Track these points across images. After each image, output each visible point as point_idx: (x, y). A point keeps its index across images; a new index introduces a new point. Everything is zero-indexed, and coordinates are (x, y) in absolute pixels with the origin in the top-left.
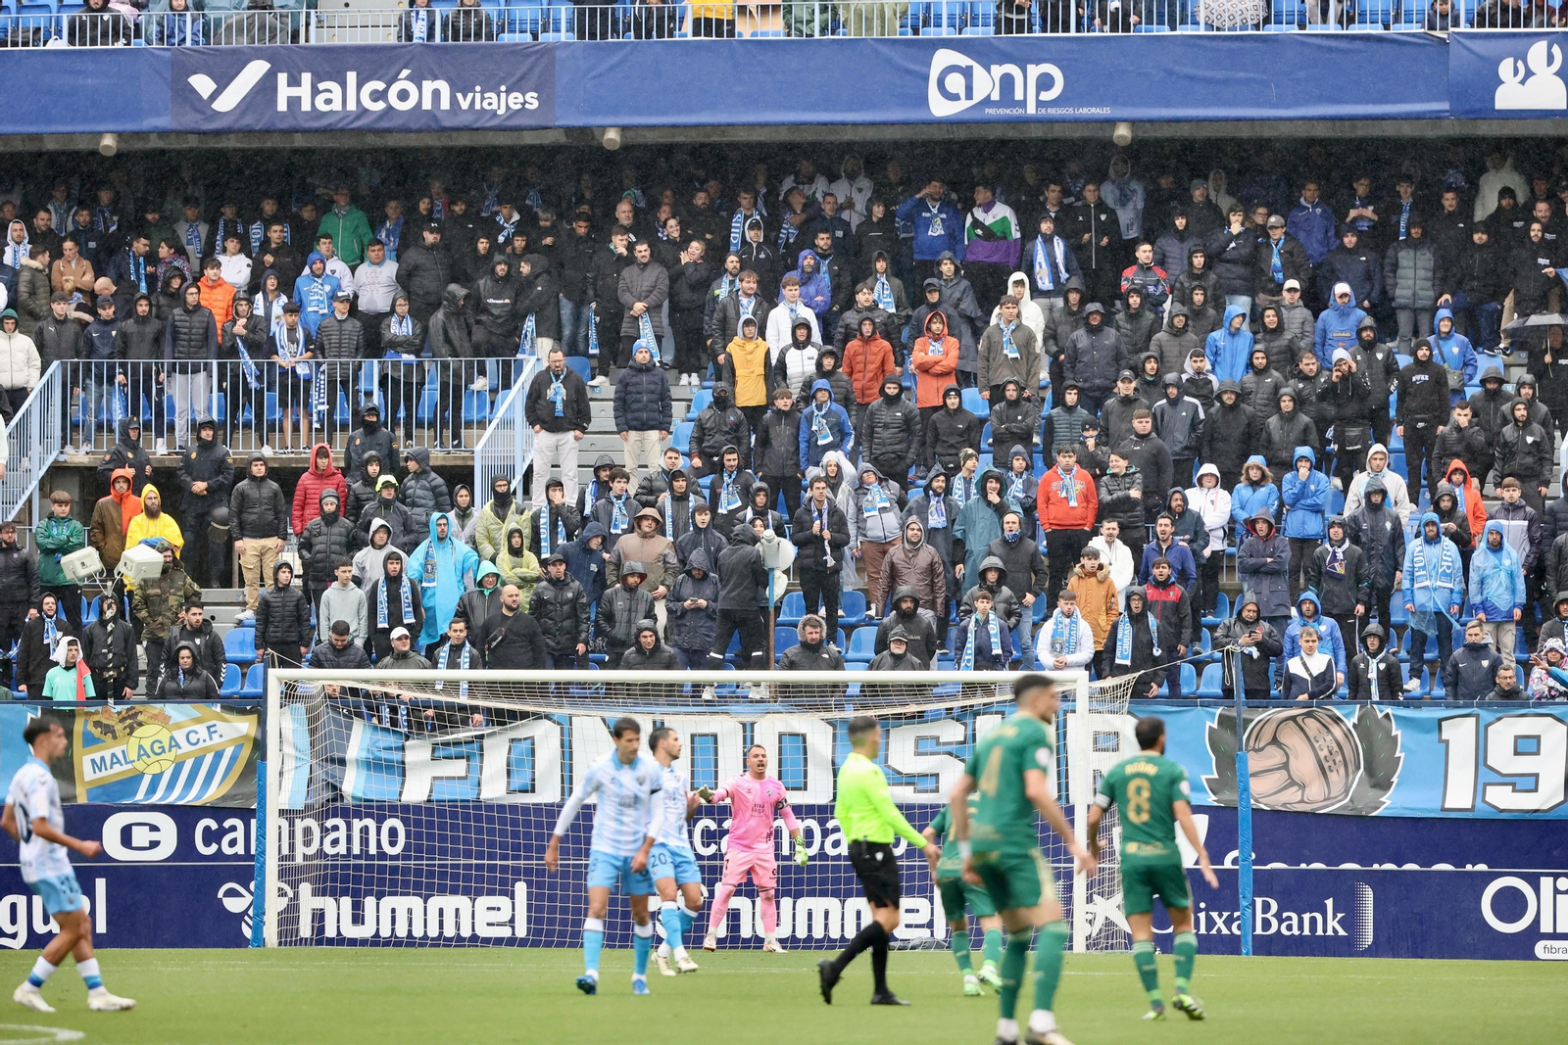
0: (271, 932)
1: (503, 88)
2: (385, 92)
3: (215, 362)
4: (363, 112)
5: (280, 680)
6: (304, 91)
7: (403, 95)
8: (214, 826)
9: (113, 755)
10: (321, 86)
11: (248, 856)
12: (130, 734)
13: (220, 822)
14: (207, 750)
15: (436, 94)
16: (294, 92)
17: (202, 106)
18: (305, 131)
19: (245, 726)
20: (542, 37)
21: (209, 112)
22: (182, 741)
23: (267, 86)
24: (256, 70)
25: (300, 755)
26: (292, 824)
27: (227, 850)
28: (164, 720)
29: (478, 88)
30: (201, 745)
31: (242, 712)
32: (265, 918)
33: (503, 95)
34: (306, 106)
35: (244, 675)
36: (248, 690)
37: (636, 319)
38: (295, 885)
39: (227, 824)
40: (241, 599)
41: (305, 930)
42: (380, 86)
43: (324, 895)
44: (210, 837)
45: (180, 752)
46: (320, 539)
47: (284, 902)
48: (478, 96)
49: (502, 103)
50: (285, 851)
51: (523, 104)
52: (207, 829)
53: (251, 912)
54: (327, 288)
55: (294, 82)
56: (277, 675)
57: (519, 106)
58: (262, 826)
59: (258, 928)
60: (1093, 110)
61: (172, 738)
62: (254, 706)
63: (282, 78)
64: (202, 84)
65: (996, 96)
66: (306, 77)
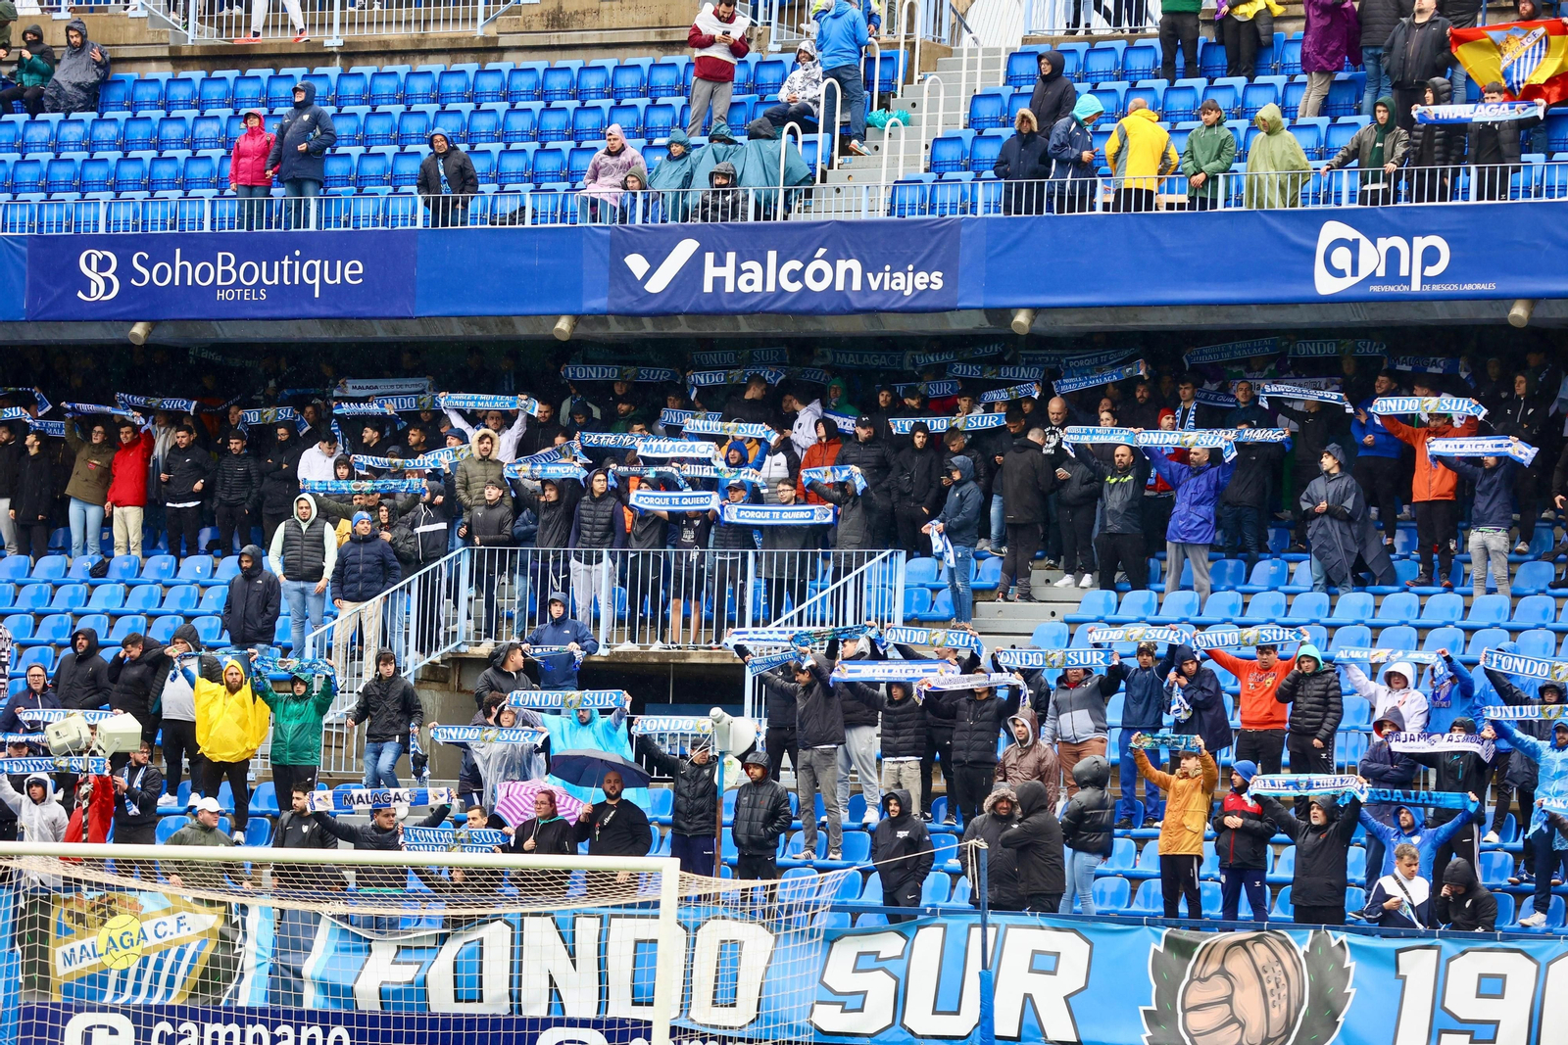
1: (911, 267)
2: (803, 270)
4: (781, 292)
6: (728, 272)
7: (819, 275)
10: (745, 266)
15: (849, 273)
16: (720, 272)
17: (636, 286)
21: (643, 294)
23: (695, 265)
24: (687, 248)
29: (888, 268)
33: (910, 275)
34: (729, 288)
42: (797, 265)
48: (887, 275)
49: (908, 283)
51: (929, 284)
55: (720, 262)
57: (925, 287)
60: (1478, 287)
63: (710, 257)
64: (637, 264)
65: (1381, 272)
66: (731, 257)
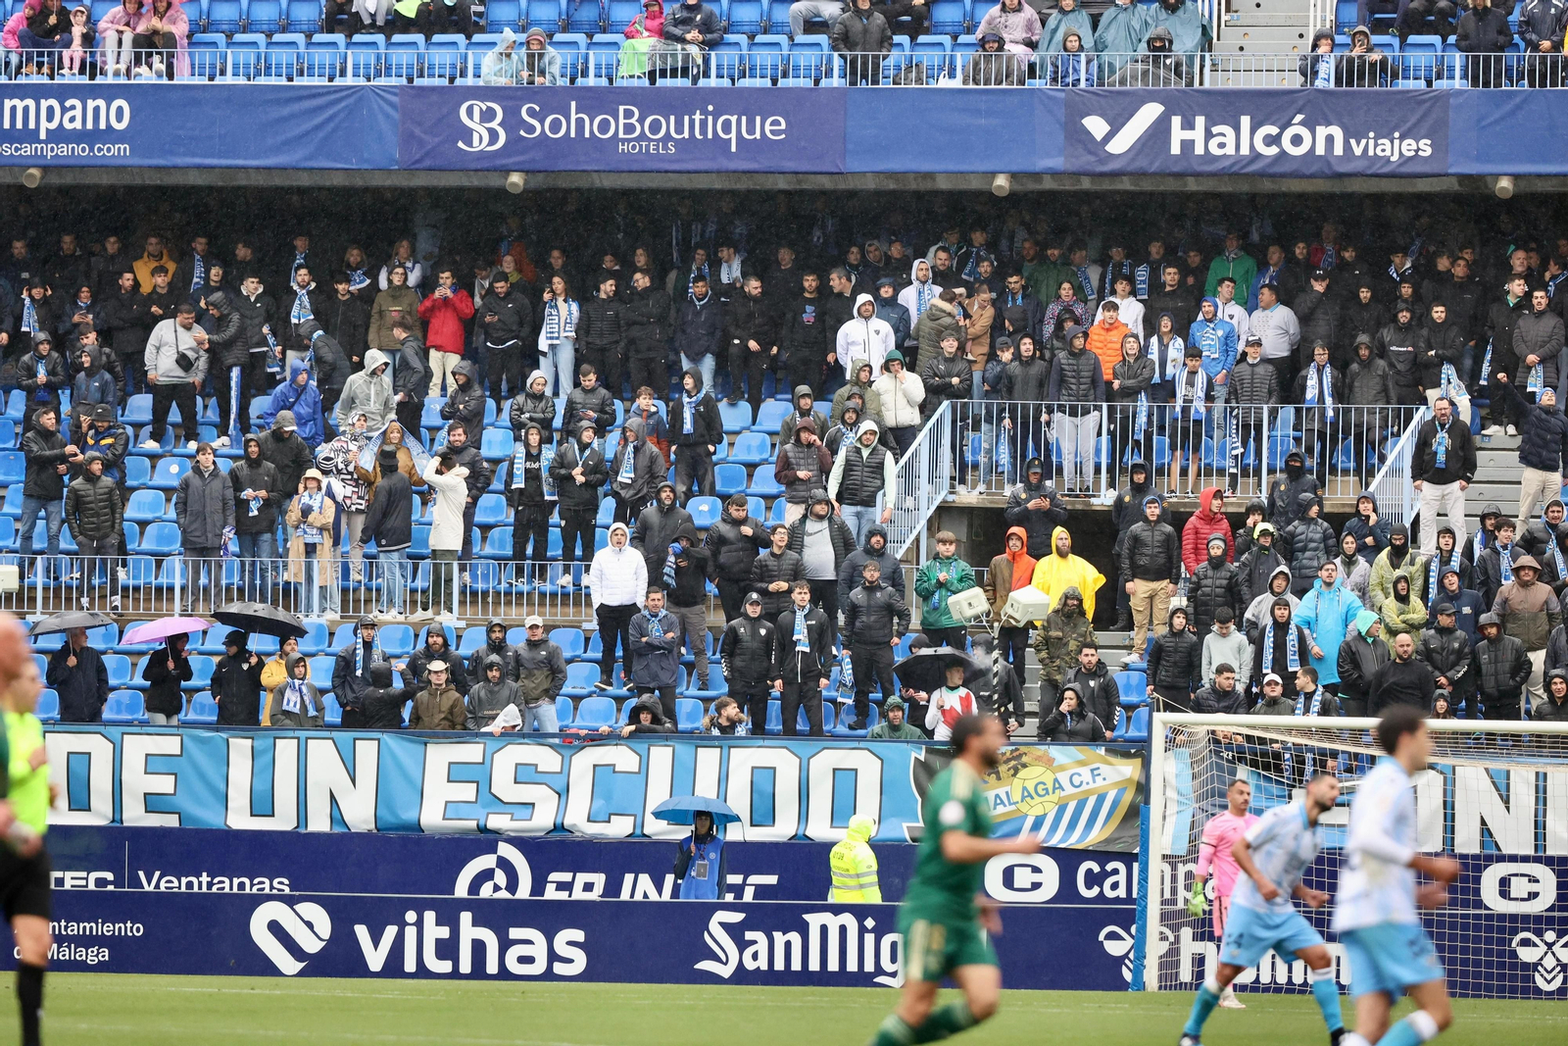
0: (1151, 976)
1: (1397, 135)
2: (1279, 136)
3: (1105, 405)
4: (1256, 156)
5: (1165, 724)
7: (1297, 140)
8: (1096, 868)
9: (997, 796)
10: (1215, 130)
11: (1129, 899)
12: (1014, 775)
13: (1102, 866)
14: (1090, 792)
15: (1330, 139)
16: (1188, 135)
17: (1096, 147)
18: (1197, 175)
19: (1129, 769)
20: (1436, 84)
21: (1103, 155)
22: (1065, 783)
23: (1160, 129)
24: (1150, 112)
25: (1182, 799)
26: (1174, 868)
27: (1109, 894)
28: (1049, 762)
29: (1372, 135)
30: (1084, 787)
31: (1126, 755)
32: (1146, 962)
33: (1397, 142)
34: (1199, 150)
35: (1129, 719)
36: (1133, 733)
37: (1529, 368)
38: (1175, 928)
39: (1109, 867)
40: (1127, 643)
41: (1186, 974)
42: (1273, 130)
43: (1202, 939)
44: (1092, 880)
45: (1063, 794)
46: (1208, 582)
47: (1165, 947)
48: (1371, 142)
49: (1395, 149)
50: (1167, 895)
51: (1417, 151)
52: (1089, 872)
53: (1131, 956)
54: (1220, 333)
55: (1188, 125)
56: (1162, 719)
57: (1413, 153)
58: (1144, 870)
59: (1138, 972)
61: (1056, 780)
62: (1140, 750)
63: (1176, 121)
64: (1096, 126)
66: (1200, 121)
